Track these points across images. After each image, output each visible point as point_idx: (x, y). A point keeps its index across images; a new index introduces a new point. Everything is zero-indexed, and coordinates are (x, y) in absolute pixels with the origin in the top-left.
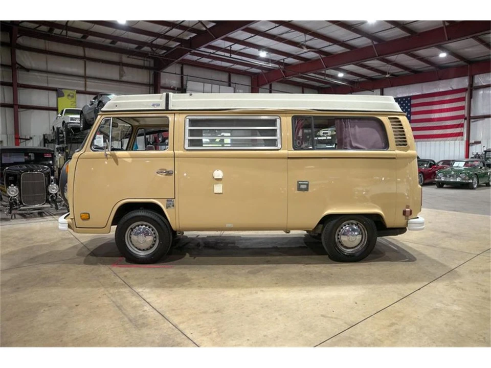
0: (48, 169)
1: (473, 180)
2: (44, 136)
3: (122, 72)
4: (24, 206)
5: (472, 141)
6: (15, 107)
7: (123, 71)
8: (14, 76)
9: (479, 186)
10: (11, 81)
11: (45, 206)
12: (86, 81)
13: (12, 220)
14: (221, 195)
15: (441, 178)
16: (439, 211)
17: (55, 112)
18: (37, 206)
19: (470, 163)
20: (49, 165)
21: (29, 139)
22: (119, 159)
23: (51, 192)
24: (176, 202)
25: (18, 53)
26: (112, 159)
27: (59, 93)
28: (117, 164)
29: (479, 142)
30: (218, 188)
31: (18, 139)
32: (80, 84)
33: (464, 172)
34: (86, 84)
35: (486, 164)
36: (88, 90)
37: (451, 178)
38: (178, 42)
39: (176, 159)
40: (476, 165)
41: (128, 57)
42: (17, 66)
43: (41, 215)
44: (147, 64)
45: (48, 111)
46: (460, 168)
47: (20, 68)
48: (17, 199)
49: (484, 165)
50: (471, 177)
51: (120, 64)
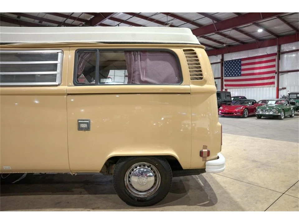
1: (281, 113)
5: (280, 87)
9: (285, 117)
15: (259, 112)
16: (255, 138)
19: (279, 102)
29: (285, 88)
33: (275, 108)
35: (290, 102)
37: (266, 112)
40: (283, 103)
46: (272, 105)
49: (288, 103)
50: (279, 111)
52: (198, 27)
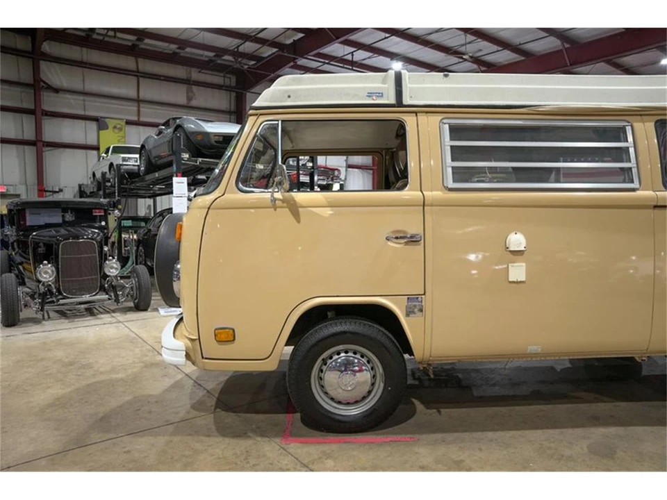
0: (99, 234)
2: (80, 186)
3: (190, 94)
4: (65, 298)
6: (39, 145)
7: (192, 92)
8: (37, 100)
10: (33, 107)
11: (97, 297)
12: (139, 107)
13: (44, 322)
14: (523, 285)
17: (95, 152)
18: (87, 297)
20: (101, 228)
21: (58, 192)
22: (300, 209)
23: (108, 274)
24: (427, 302)
25: (44, 66)
26: (287, 210)
27: (101, 123)
28: (299, 221)
30: (518, 272)
31: (42, 191)
32: (130, 112)
34: (139, 111)
36: (143, 119)
38: (275, 47)
39: (426, 208)
41: (200, 72)
42: (42, 84)
43: (91, 311)
44: (227, 82)
45: (84, 151)
47: (46, 88)
48: (53, 286)
51: (187, 82)
52: (523, 58)
